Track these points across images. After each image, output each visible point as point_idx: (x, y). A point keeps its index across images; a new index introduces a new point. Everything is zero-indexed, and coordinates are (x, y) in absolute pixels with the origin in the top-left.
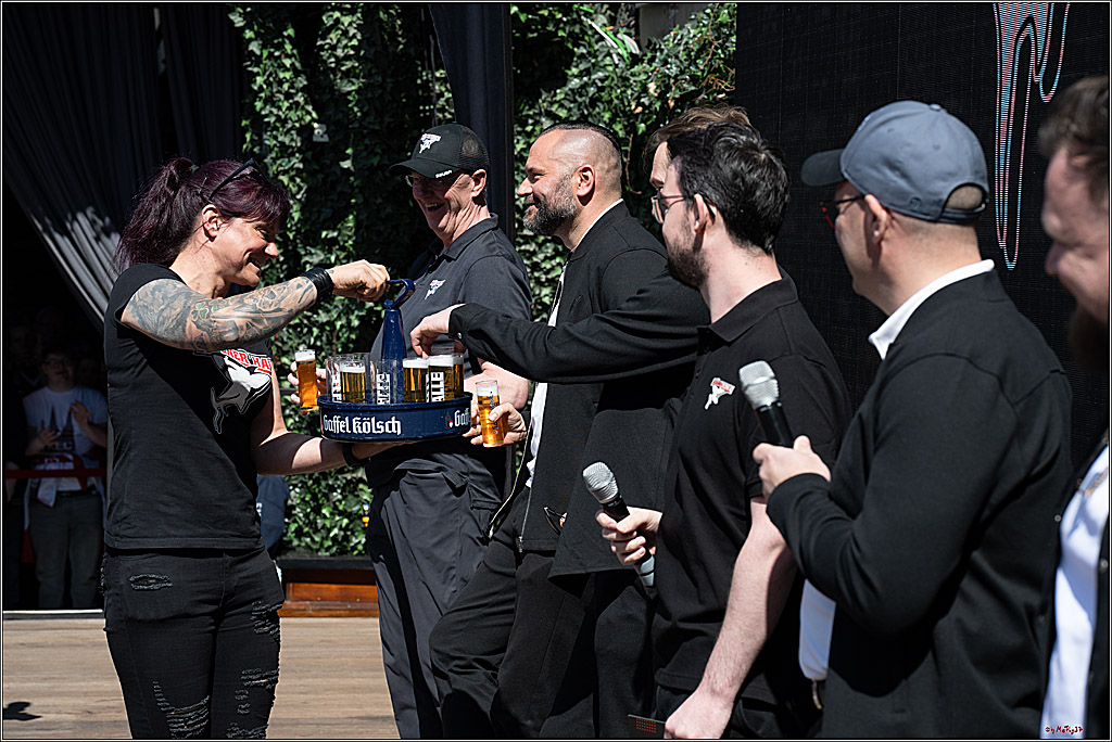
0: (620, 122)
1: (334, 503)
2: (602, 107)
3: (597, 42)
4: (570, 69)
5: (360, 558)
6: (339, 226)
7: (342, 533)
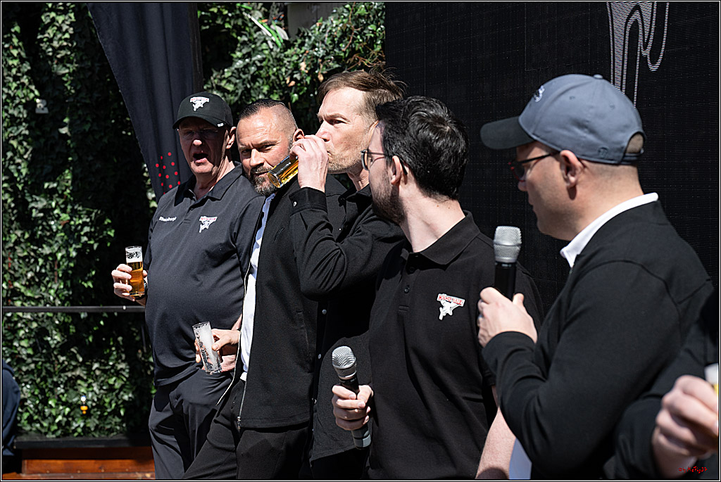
0: (276, 93)
1: (58, 396)
2: (261, 82)
3: (255, 32)
4: (235, 53)
5: (79, 439)
6: (58, 179)
7: (65, 419)
